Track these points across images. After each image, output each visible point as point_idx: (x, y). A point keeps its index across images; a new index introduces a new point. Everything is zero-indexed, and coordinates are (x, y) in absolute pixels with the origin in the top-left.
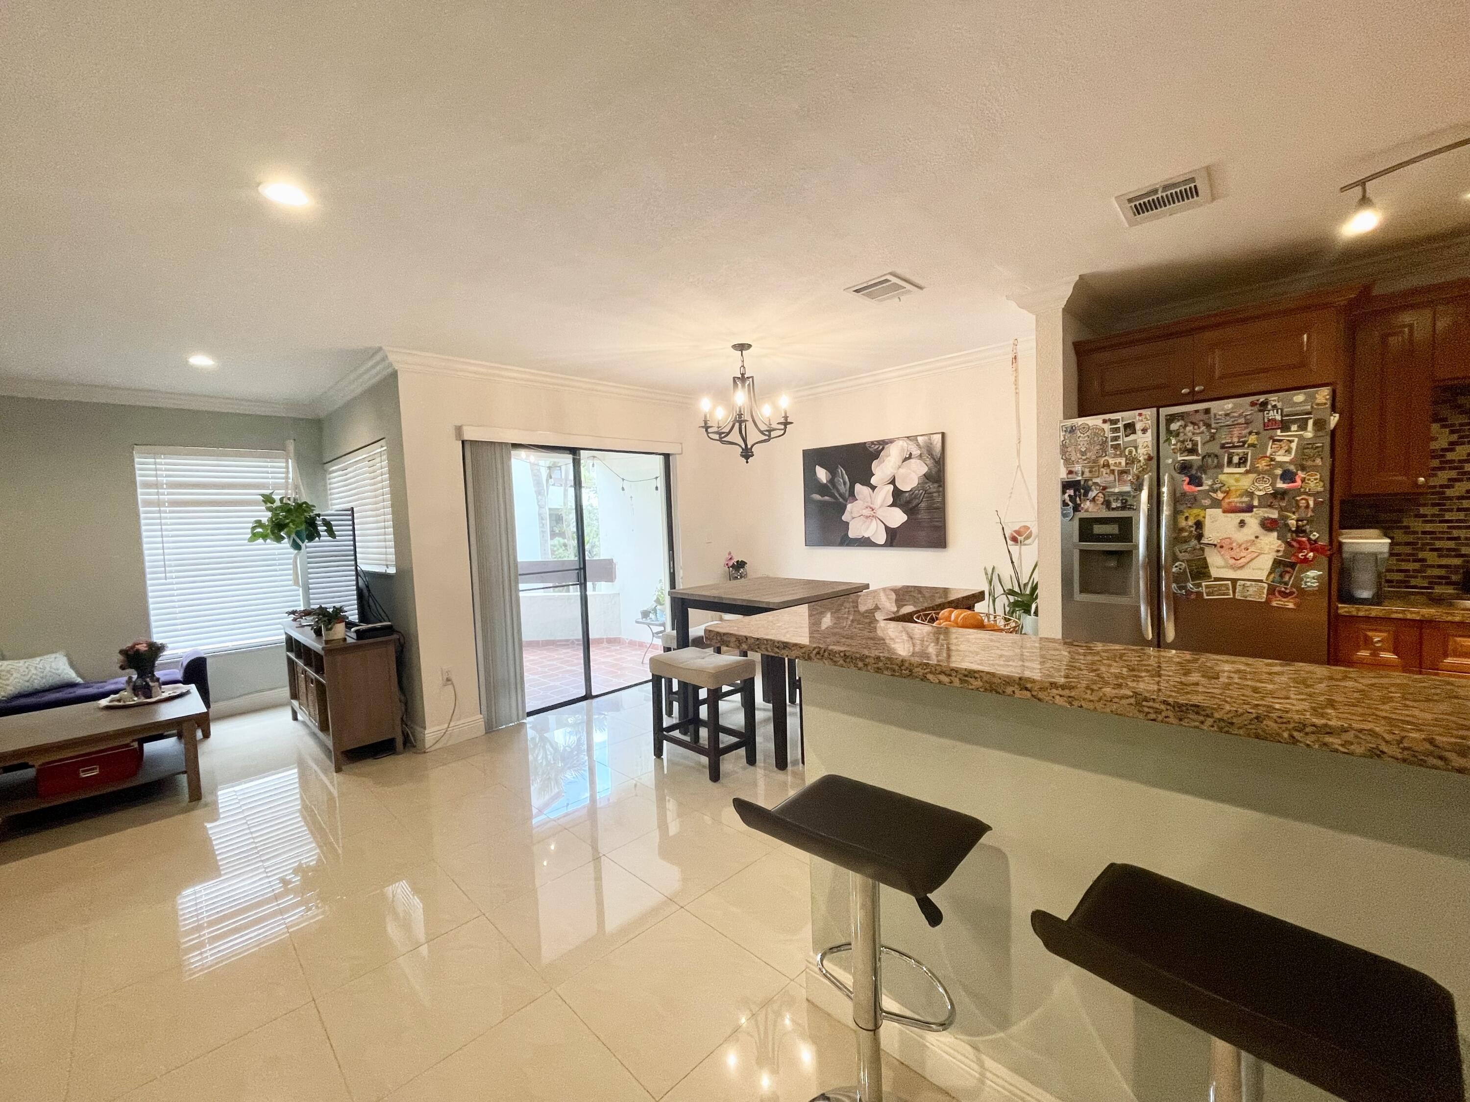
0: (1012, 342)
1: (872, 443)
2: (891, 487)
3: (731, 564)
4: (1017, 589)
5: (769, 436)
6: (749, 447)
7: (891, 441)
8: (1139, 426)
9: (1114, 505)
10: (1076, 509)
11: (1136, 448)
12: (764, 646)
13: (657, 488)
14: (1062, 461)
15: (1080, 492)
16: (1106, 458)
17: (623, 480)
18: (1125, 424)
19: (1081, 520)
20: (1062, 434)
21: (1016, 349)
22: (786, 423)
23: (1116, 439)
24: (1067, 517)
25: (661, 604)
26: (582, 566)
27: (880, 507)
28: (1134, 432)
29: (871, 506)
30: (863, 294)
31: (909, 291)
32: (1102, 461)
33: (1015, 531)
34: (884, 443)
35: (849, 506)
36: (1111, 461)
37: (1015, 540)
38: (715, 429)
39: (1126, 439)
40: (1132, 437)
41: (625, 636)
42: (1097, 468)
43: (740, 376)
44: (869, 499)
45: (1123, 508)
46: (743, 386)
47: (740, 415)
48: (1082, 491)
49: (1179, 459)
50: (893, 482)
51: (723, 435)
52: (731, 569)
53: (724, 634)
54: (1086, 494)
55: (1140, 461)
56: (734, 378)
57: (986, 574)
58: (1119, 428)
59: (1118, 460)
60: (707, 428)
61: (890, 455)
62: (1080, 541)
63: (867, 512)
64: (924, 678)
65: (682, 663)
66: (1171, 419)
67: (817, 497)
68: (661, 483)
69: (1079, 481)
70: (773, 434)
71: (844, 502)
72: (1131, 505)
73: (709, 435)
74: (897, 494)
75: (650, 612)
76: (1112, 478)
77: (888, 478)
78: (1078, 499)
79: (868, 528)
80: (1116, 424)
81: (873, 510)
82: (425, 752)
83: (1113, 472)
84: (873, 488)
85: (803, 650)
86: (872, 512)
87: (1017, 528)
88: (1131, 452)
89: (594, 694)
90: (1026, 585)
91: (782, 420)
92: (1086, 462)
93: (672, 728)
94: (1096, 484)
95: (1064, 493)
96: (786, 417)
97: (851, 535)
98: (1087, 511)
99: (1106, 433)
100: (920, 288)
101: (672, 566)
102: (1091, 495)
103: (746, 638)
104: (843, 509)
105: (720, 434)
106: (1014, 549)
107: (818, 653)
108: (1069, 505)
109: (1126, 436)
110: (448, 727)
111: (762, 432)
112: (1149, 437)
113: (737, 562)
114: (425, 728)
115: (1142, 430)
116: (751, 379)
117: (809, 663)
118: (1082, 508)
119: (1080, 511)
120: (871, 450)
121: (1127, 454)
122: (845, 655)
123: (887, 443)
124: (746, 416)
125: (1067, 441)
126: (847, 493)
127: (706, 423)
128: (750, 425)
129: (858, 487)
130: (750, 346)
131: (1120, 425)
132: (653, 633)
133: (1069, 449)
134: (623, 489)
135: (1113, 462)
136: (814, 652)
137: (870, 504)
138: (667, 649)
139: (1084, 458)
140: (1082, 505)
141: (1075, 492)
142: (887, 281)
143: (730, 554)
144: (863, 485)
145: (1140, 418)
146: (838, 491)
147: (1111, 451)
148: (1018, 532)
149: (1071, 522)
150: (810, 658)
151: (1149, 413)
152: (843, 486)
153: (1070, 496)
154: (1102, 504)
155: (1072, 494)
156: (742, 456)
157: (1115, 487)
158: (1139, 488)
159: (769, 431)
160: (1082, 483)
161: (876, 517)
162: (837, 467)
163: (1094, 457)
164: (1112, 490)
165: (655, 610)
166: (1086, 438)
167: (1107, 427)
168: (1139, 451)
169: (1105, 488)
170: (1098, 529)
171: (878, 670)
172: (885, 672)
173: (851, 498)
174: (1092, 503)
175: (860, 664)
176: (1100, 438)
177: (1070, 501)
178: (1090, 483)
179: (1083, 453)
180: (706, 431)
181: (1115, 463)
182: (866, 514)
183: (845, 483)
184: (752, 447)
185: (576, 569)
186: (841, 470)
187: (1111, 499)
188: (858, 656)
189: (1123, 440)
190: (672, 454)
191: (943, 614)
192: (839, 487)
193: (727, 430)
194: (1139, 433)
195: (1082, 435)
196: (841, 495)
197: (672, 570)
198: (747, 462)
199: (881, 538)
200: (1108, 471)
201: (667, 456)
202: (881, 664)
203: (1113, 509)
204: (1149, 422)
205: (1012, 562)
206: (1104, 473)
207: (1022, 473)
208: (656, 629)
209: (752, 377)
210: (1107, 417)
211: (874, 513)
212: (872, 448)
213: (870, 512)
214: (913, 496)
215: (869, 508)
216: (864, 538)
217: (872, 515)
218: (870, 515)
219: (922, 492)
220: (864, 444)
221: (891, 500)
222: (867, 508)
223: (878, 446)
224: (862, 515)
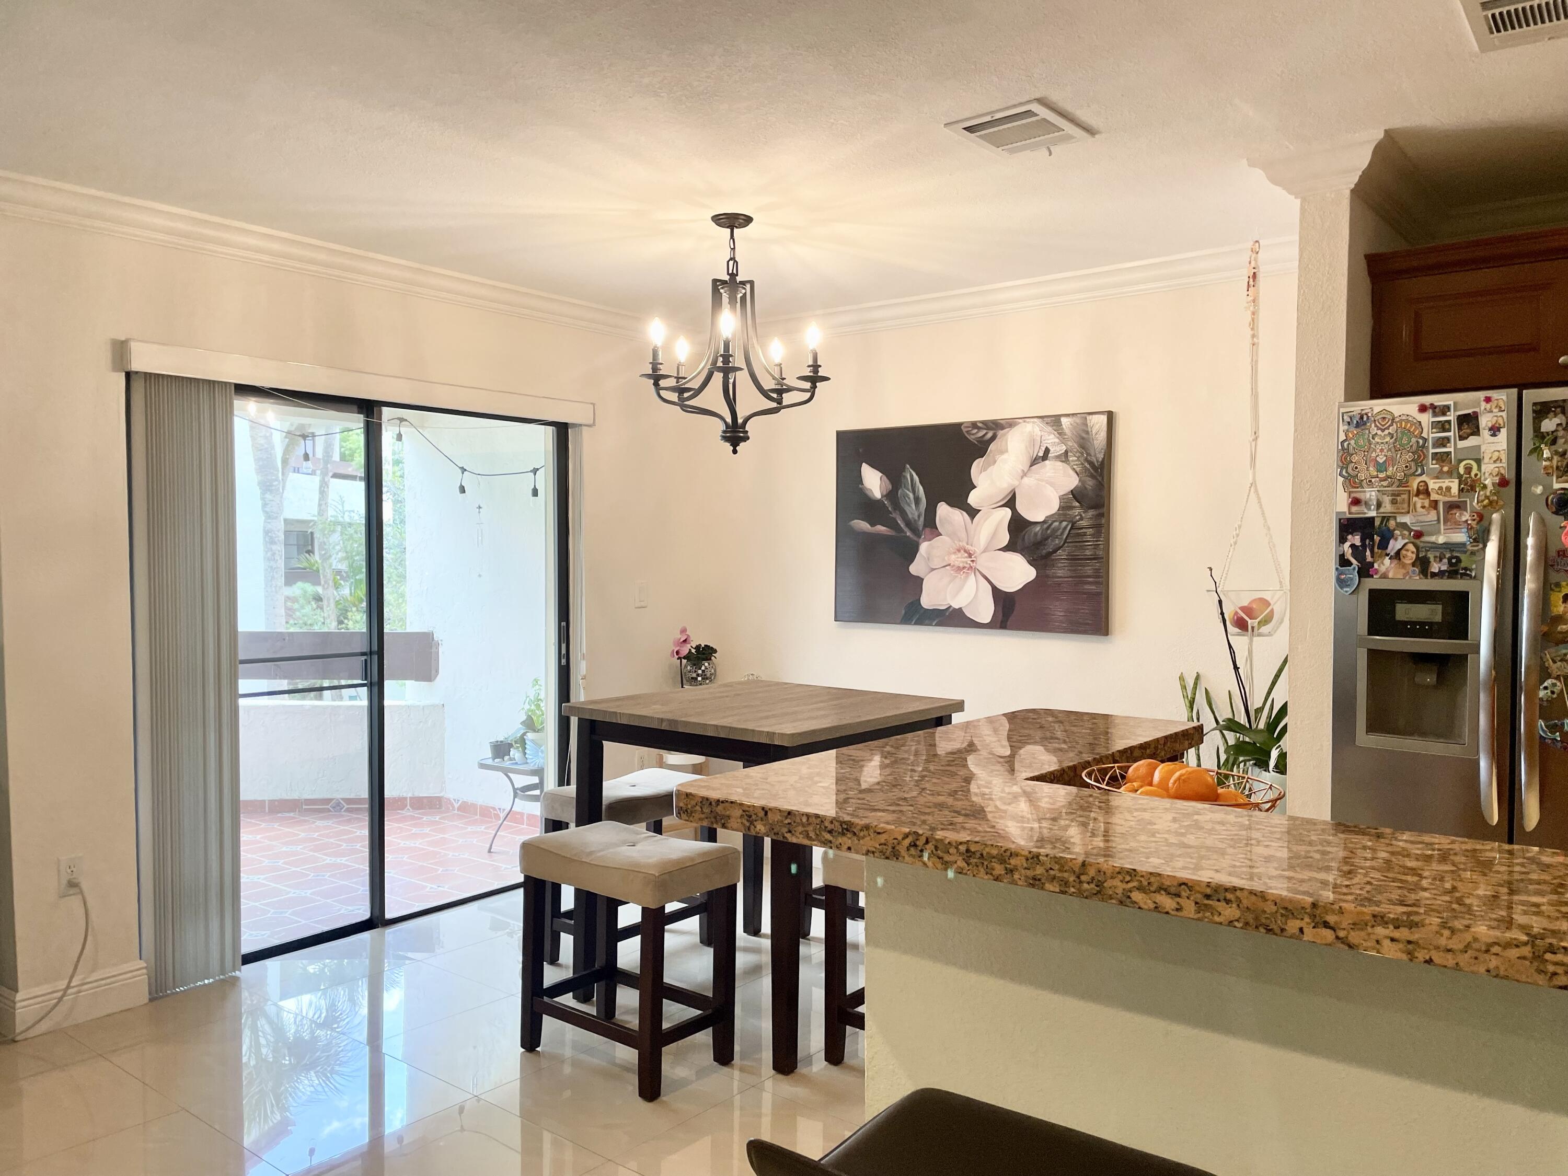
0: (1249, 245)
1: (974, 425)
2: (1007, 512)
3: (685, 651)
4: (1243, 720)
5: (779, 402)
6: (740, 421)
7: (1011, 424)
8: (1485, 421)
9: (1435, 567)
10: (1365, 571)
11: (1479, 461)
12: (800, 829)
13: (535, 493)
14: (1341, 479)
15: (1372, 540)
16: (1424, 478)
17: (463, 470)
18: (1459, 417)
19: (1374, 595)
20: (1343, 427)
21: (1256, 260)
22: (815, 379)
23: (1443, 442)
24: (1348, 586)
25: (535, 730)
26: (375, 648)
27: (984, 551)
28: (1476, 432)
29: (968, 547)
30: (980, 137)
31: (1070, 138)
32: (1415, 484)
33: (1243, 609)
34: (996, 427)
35: (924, 547)
36: (1433, 485)
37: (1241, 625)
38: (671, 382)
39: (1462, 444)
40: (1472, 441)
41: (454, 792)
42: (1405, 496)
43: (727, 278)
44: (964, 535)
45: (1453, 573)
46: (732, 300)
47: (726, 357)
48: (1377, 538)
49: (1556, 486)
50: (1011, 502)
51: (686, 395)
52: (684, 661)
53: (718, 802)
54: (1384, 545)
55: (1485, 487)
56: (715, 281)
57: (1184, 687)
58: (1449, 422)
59: (1446, 483)
60: (656, 378)
61: (1007, 451)
62: (1370, 634)
63: (959, 560)
64: (1125, 900)
65: (591, 853)
66: (1543, 410)
67: (862, 525)
68: (546, 482)
69: (1373, 518)
70: (788, 398)
71: (915, 538)
72: (1466, 569)
73: (662, 393)
74: (1018, 525)
75: (510, 745)
76: (1433, 515)
77: (1002, 494)
78: (1368, 553)
79: (961, 588)
80: (1444, 414)
81: (970, 555)
82: (14, 1041)
83: (1435, 504)
84: (973, 513)
85: (882, 838)
86: (969, 560)
87: (1245, 603)
88: (1468, 469)
89: (389, 915)
90: (1259, 711)
91: (808, 372)
92: (1385, 483)
93: (561, 988)
94: (1404, 526)
95: (1342, 540)
96: (816, 367)
97: (927, 601)
98: (1384, 576)
99: (1425, 431)
100: (1090, 131)
101: (564, 651)
102: (1394, 545)
103: (765, 811)
104: (911, 552)
105: (681, 391)
106: (1240, 642)
107: (914, 845)
108: (1350, 564)
109: (1462, 438)
110: (68, 987)
111: (765, 394)
112: (1502, 440)
113: (698, 647)
114: (16, 990)
115: (1490, 429)
116: (748, 286)
117: (892, 863)
118: (1377, 572)
119: (1372, 576)
120: (971, 438)
121: (1462, 471)
122: (968, 851)
123: (1003, 428)
124: (738, 360)
125: (1352, 442)
126: (922, 519)
127: (655, 369)
128: (742, 379)
129: (943, 509)
130: (748, 220)
131: (1451, 417)
132: (515, 790)
133: (1355, 458)
134: (462, 490)
135: (1436, 486)
136: (907, 842)
137: (964, 544)
138: (555, 825)
139: (1382, 475)
140: (1376, 566)
141: (1363, 540)
142: (1029, 113)
143: (683, 631)
144: (951, 505)
145: (1488, 406)
146: (903, 514)
147: (1433, 466)
148: (1248, 610)
149: (1354, 597)
150: (895, 855)
151: (1503, 396)
152: (913, 506)
153: (1352, 546)
154: (1413, 565)
155: (1358, 543)
156: (725, 439)
158: (1481, 538)
159: (780, 392)
160: (1377, 523)
162: (904, 469)
163: (1400, 475)
164: (1433, 539)
165: (522, 741)
166: (1388, 439)
167: (1426, 419)
168: (1483, 467)
169: (1419, 535)
170: (1404, 612)
171: (1035, 882)
172: (1047, 886)
173: (928, 530)
174: (1396, 562)
175: (999, 869)
176: (1414, 440)
177: (1353, 555)
178: (1392, 524)
179: (1381, 467)
180: (656, 384)
181: (1440, 488)
182: (957, 564)
183: (917, 500)
184: (746, 421)
185: (363, 654)
186: (911, 475)
187: (1431, 556)
188: (994, 852)
189: (1457, 446)
190: (574, 425)
191: (1137, 769)
192: (907, 509)
193: (695, 384)
194: (1485, 433)
195: (1379, 432)
196: (909, 524)
197: (564, 661)
198: (735, 452)
199: (985, 611)
200: (1427, 503)
201: (562, 430)
202: (1039, 870)
203: (1434, 575)
204: (1504, 414)
205: (1236, 668)
206: (1419, 505)
207: (1259, 498)
208: (522, 781)
209: (752, 283)
210: (1427, 399)
211: (973, 561)
212: (973, 434)
213: (966, 559)
214: (1049, 532)
215: (962, 551)
216: (951, 609)
217: (968, 566)
218: (965, 565)
219: (1067, 526)
220: (957, 426)
221: (1005, 538)
222: (959, 551)
223: (985, 432)
224: (949, 565)
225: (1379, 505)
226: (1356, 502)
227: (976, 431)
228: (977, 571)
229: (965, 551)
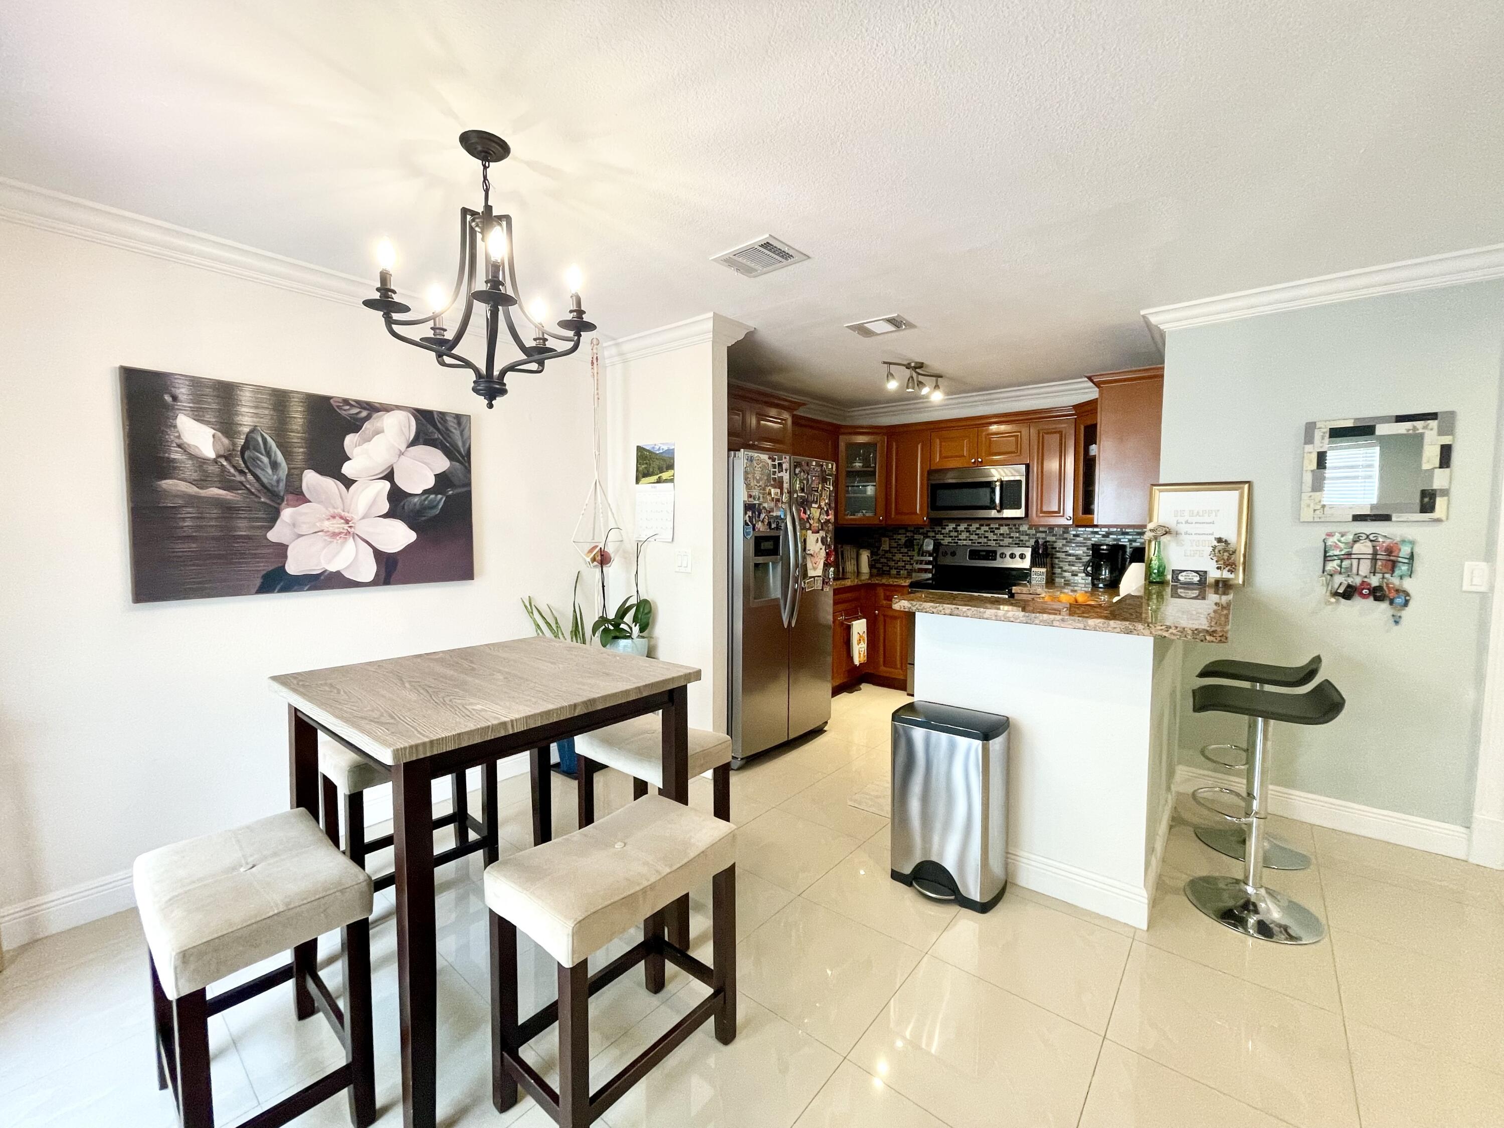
1: (346, 401)
2: (387, 485)
7: (387, 408)
8: (785, 466)
9: (772, 526)
10: (753, 528)
11: (783, 482)
14: (744, 485)
15: (755, 514)
16: (769, 487)
18: (778, 463)
19: (755, 538)
20: (745, 461)
23: (774, 473)
24: (749, 535)
27: (363, 518)
28: (782, 470)
29: (343, 514)
32: (767, 489)
34: (372, 409)
35: (287, 513)
36: (773, 491)
40: (781, 474)
42: (765, 495)
44: (341, 503)
45: (777, 528)
48: (757, 513)
49: (800, 494)
50: (389, 476)
54: (758, 516)
58: (776, 464)
59: (777, 490)
61: (383, 431)
62: (754, 557)
63: (337, 525)
66: (796, 465)
67: (182, 487)
69: (755, 504)
71: (274, 504)
72: (780, 526)
74: (397, 496)
76: (772, 504)
77: (381, 467)
78: (753, 520)
79: (335, 555)
80: (774, 461)
81: (347, 522)
83: (773, 499)
84: (348, 483)
86: (346, 526)
88: (781, 485)
92: (759, 489)
94: (764, 508)
95: (745, 513)
97: (293, 567)
98: (758, 530)
99: (770, 467)
102: (761, 517)
104: (269, 517)
108: (748, 525)
109: (779, 472)
112: (788, 475)
115: (786, 470)
118: (757, 528)
119: (755, 530)
120: (343, 413)
123: (377, 411)
125: (748, 468)
126: (282, 486)
129: (311, 479)
133: (749, 476)
137: (340, 511)
139: (757, 485)
140: (757, 526)
141: (751, 514)
144: (322, 474)
145: (785, 460)
146: (253, 479)
147: (772, 482)
151: (788, 457)
152: (270, 471)
153: (749, 516)
154: (766, 525)
157: (773, 512)
160: (757, 506)
161: (354, 535)
162: (252, 431)
163: (763, 485)
164: (772, 514)
166: (759, 469)
167: (770, 462)
168: (784, 485)
169: (769, 512)
170: (764, 545)
173: (291, 496)
174: (761, 524)
176: (767, 470)
177: (750, 521)
178: (760, 507)
179: (757, 481)
182: (331, 529)
183: (275, 467)
186: (260, 437)
187: (771, 521)
189: (778, 475)
192: (257, 472)
194: (784, 471)
195: (756, 465)
196: (261, 488)
198: (490, 406)
199: (368, 570)
200: (770, 498)
203: (772, 529)
204: (788, 464)
211: (350, 527)
212: (345, 410)
213: (343, 525)
214: (426, 502)
215: (337, 518)
216: (326, 574)
217: (346, 531)
218: (342, 530)
219: (441, 499)
220: (327, 399)
221: (385, 507)
222: (334, 517)
223: (358, 410)
224: (322, 531)
225: (759, 499)
226: (750, 496)
227: (348, 407)
228: (356, 537)
229: (341, 518)
